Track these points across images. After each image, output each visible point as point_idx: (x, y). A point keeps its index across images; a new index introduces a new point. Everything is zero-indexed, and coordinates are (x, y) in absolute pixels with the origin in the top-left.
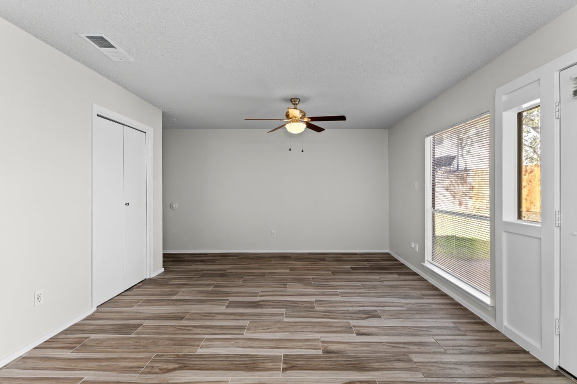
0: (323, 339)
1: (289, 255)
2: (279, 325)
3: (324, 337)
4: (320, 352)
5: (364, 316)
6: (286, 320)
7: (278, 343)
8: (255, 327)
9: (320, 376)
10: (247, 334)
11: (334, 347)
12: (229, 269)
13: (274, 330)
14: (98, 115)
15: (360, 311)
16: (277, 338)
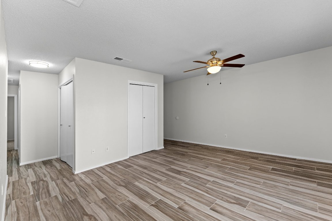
0: (187, 201)
1: (233, 151)
2: (177, 185)
3: (189, 201)
4: (176, 206)
5: (233, 201)
6: (183, 184)
8: (166, 182)
9: (161, 216)
10: (158, 184)
11: (186, 208)
12: (190, 152)
14: (130, 84)
15: (235, 197)
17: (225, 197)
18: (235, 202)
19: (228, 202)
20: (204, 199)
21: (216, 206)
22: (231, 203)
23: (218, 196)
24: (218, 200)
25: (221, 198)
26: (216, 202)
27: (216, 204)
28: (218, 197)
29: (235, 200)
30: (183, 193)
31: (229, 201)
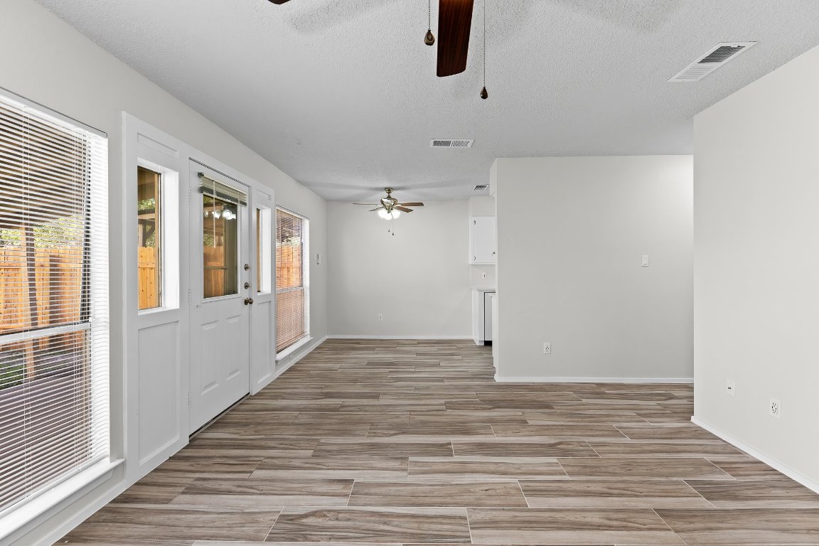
0: (405, 474)
2: (471, 498)
4: (411, 459)
6: (462, 511)
7: (462, 470)
8: (508, 494)
13: (478, 489)
16: (467, 475)
17: (331, 523)
18: (304, 520)
19: (321, 511)
20: (376, 494)
21: (346, 491)
22: (313, 514)
23: (349, 520)
24: (346, 507)
25: (340, 515)
26: (346, 500)
27: (346, 495)
28: (347, 516)
29: (307, 528)
30: (431, 487)
31: (320, 516)
